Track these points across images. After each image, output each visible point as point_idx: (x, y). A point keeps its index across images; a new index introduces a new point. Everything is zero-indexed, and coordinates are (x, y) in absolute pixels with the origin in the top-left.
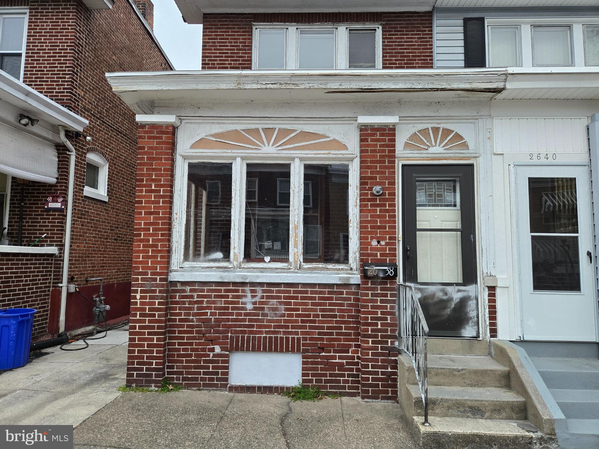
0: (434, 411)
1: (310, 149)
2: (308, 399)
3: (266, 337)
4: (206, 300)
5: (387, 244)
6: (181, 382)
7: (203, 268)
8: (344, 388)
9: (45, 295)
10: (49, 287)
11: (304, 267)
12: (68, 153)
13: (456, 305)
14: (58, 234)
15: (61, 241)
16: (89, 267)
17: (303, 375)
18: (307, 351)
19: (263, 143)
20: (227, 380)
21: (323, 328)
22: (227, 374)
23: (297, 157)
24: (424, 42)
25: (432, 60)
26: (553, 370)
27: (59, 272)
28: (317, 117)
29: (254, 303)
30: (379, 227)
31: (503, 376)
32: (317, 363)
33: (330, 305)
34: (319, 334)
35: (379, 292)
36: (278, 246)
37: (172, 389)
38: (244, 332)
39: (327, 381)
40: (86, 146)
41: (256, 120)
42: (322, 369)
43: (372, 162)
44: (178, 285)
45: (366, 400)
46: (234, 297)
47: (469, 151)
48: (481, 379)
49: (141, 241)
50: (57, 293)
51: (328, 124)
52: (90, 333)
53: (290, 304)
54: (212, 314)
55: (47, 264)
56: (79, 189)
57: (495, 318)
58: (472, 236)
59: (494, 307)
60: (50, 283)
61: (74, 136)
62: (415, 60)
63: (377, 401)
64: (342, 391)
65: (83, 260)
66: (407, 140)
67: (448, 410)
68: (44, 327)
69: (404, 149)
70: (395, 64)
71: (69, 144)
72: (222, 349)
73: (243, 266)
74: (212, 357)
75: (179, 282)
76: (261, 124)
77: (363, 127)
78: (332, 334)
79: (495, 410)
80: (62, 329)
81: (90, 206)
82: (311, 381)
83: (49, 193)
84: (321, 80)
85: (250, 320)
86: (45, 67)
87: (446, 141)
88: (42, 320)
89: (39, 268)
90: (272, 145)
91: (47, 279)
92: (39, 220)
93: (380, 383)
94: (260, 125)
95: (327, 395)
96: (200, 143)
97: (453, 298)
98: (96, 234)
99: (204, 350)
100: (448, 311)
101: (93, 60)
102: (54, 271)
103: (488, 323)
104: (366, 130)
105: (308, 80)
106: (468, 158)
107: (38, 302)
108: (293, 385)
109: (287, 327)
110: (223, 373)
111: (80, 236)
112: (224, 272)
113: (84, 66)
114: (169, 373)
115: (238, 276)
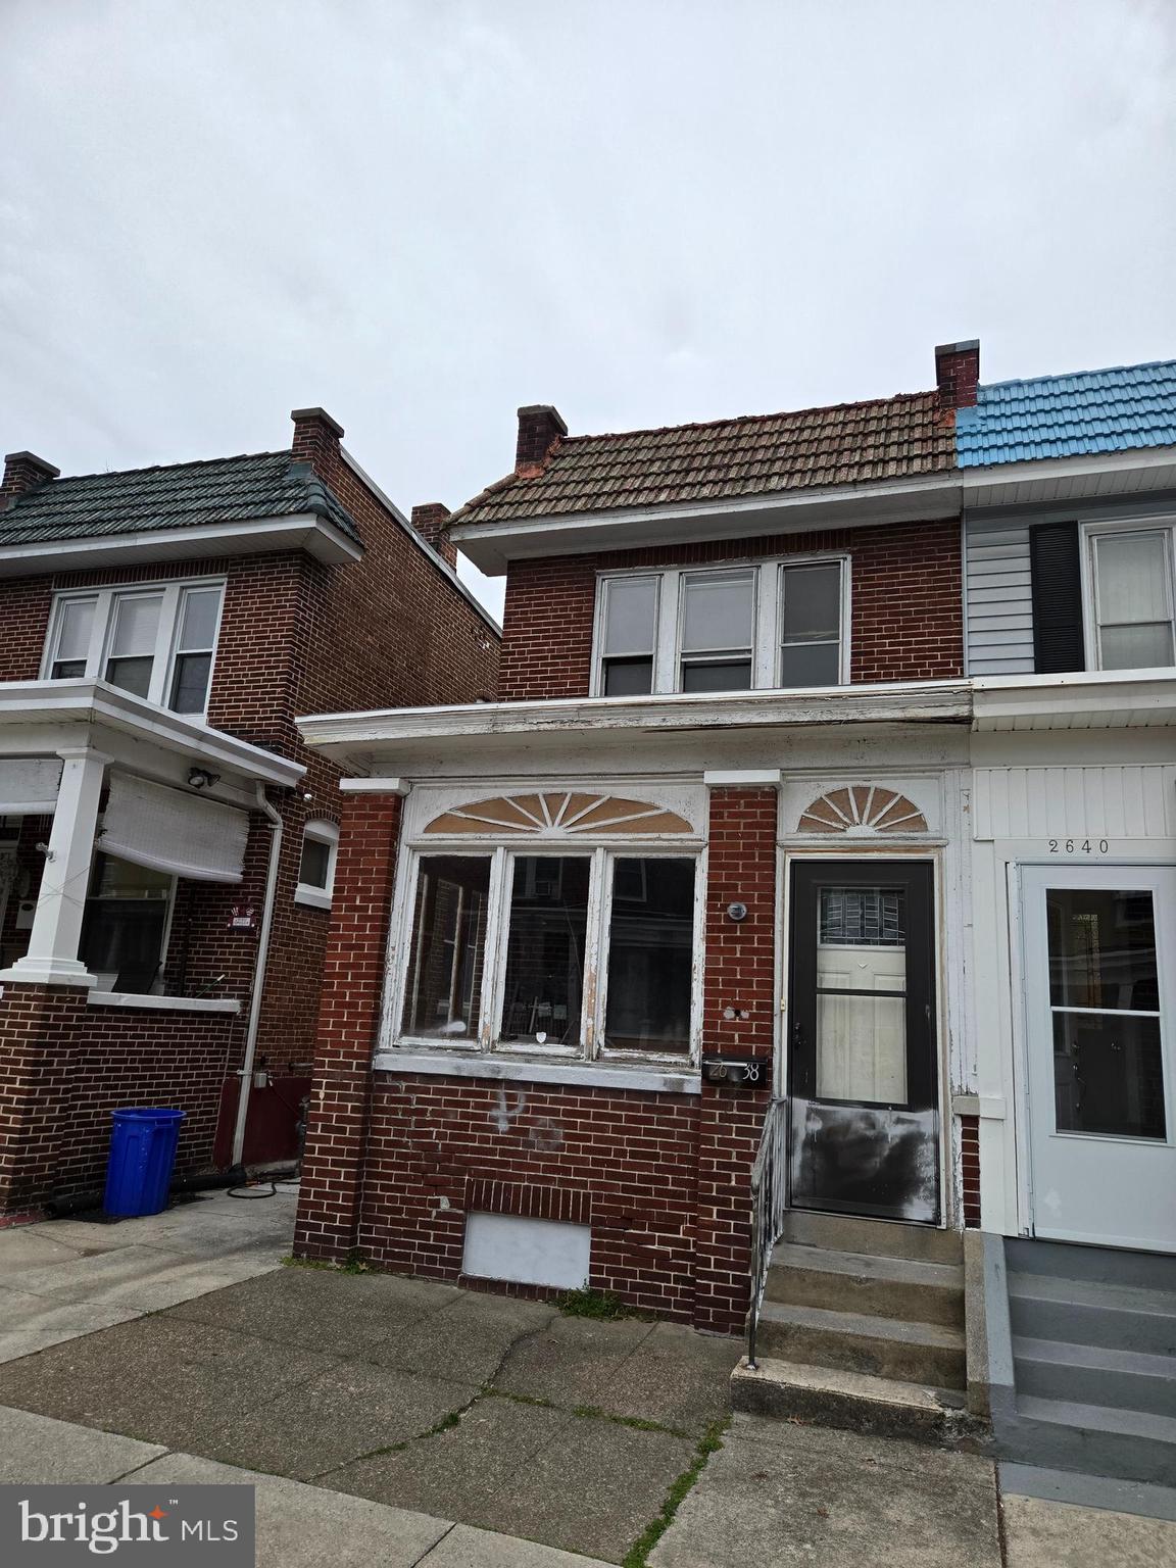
0: (784, 1350)
1: (624, 831)
2: (594, 1316)
3: (528, 1188)
4: (430, 1108)
5: (753, 1017)
6: (381, 1259)
7: (431, 1048)
8: (667, 1303)
9: (211, 1090)
10: (221, 1074)
11: (607, 1055)
12: (269, 826)
13: (892, 1149)
14: (243, 975)
15: (247, 989)
16: (298, 1040)
17: (593, 1269)
18: (600, 1222)
19: (544, 821)
20: (458, 1264)
21: (631, 1178)
22: (460, 1252)
23: (601, 847)
24: (941, 580)
25: (960, 617)
26: (1059, 1301)
27: (240, 1046)
28: (639, 771)
29: (512, 1120)
30: (739, 983)
31: (951, 1302)
32: (619, 1248)
33: (648, 1132)
34: (625, 1189)
35: (735, 1112)
36: (560, 1013)
37: (364, 1270)
38: (491, 1175)
39: (636, 1287)
40: (304, 810)
41: (534, 781)
42: (627, 1261)
43: (728, 856)
44: (388, 1078)
45: (702, 1331)
46: (478, 1106)
47: (928, 834)
48: (905, 1302)
49: (333, 995)
50: (234, 1087)
51: (658, 784)
52: (289, 1173)
53: (573, 1125)
54: (440, 1136)
55: (221, 1031)
56: (287, 891)
57: (976, 1185)
58: (927, 1007)
59: (976, 1161)
60: (222, 1067)
61: (283, 794)
62: (923, 620)
63: (723, 1335)
64: (664, 1309)
65: (285, 1027)
66: (806, 812)
67: (810, 1350)
68: (207, 1151)
69: (800, 829)
70: (880, 630)
71: (272, 811)
72: (453, 1204)
73: (500, 1048)
74: (435, 1218)
75: (389, 1072)
76: (542, 786)
77: (715, 791)
78: (647, 1191)
79: (902, 1362)
80: (237, 1158)
81: (305, 921)
82: (606, 1283)
83: (234, 900)
84: (629, 714)
85: (503, 1153)
86: (245, 676)
87: (882, 814)
88: (205, 1137)
89: (205, 1038)
90: (560, 824)
91: (219, 1060)
92: (215, 949)
93: (731, 1299)
94: (540, 789)
95: (633, 1314)
96: (441, 823)
97: (887, 1135)
98: (314, 975)
99: (421, 1202)
100: (876, 1162)
101: (328, 652)
102: (232, 1046)
103: (961, 1195)
104: (721, 796)
105: (608, 714)
106: (925, 849)
107: (200, 1102)
108: (574, 1288)
109: (567, 1171)
110: (452, 1251)
111: (284, 979)
112: (463, 1057)
113: (310, 667)
114: (364, 1241)
115: (486, 1067)
